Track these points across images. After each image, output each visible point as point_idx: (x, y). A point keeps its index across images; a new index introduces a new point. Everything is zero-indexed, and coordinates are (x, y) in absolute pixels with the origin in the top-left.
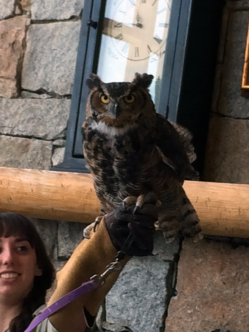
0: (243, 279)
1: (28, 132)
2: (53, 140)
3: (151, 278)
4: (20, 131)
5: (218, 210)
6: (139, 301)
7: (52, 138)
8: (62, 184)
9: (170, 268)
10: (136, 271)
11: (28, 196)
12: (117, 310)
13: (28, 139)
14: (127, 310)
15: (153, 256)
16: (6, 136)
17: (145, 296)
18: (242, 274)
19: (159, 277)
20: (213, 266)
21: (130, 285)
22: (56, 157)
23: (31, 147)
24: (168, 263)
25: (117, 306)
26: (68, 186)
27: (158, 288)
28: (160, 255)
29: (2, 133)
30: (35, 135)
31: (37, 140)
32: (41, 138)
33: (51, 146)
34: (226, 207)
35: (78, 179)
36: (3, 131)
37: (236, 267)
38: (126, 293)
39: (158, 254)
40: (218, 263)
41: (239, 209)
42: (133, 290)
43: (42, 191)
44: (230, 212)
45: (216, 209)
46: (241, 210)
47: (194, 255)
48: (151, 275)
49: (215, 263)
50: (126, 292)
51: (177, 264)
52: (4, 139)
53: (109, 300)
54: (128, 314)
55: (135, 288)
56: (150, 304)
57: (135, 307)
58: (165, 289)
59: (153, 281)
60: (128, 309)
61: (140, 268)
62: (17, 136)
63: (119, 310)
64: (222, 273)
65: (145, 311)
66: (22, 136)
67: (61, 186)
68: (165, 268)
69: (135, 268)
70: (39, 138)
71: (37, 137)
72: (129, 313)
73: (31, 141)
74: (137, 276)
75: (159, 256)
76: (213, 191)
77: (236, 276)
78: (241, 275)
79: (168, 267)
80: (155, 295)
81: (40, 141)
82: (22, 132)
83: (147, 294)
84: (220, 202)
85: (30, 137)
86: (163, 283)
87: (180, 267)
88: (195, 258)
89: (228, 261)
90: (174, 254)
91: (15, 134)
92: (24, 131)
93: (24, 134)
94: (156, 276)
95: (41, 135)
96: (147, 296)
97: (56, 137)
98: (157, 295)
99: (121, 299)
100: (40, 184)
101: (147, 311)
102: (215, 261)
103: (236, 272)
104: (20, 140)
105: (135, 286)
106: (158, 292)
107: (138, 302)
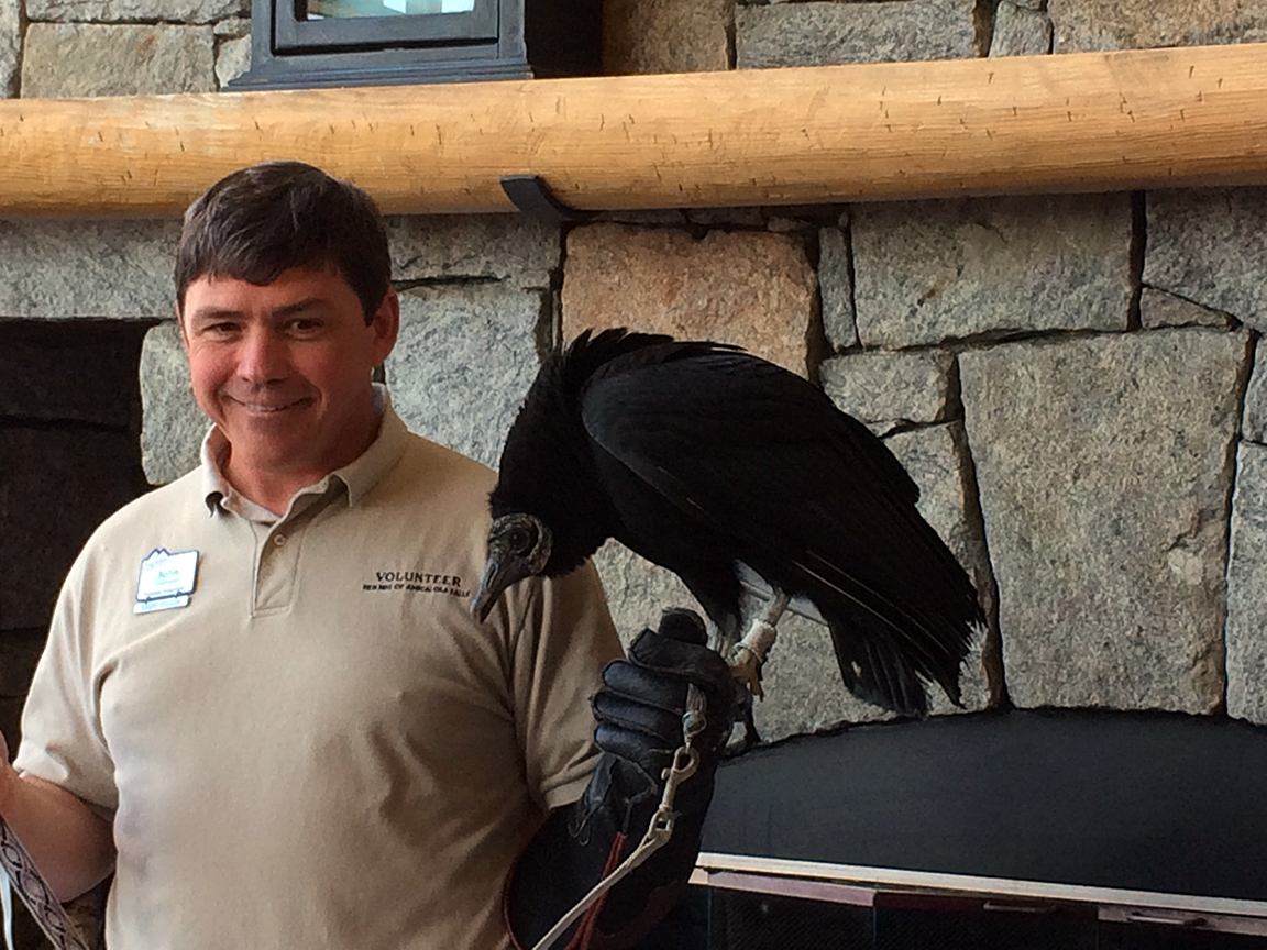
0: (726, 313)
1: (148, 10)
2: (213, 23)
3: (499, 337)
4: (125, 8)
5: (656, 143)
6: (476, 396)
7: (209, 18)
8: (256, 124)
9: (543, 306)
10: (459, 324)
11: (171, 162)
12: (422, 423)
13: (150, 27)
14: (448, 422)
15: (496, 284)
16: (92, 26)
17: (488, 380)
18: (723, 300)
19: (519, 331)
20: (648, 289)
21: (449, 360)
22: (225, 66)
23: (160, 44)
24: (537, 295)
25: (421, 413)
26: (273, 127)
27: (519, 358)
28: (513, 276)
29: (82, 18)
30: (166, 15)
31: (173, 27)
32: (183, 20)
33: (210, 38)
34: (676, 134)
35: (295, 107)
36: (83, 14)
37: (706, 285)
38: (440, 380)
39: (509, 276)
40: (662, 281)
41: (710, 136)
42: (456, 371)
43: (207, 145)
44: (687, 144)
45: (653, 140)
46: (713, 138)
47: (599, 268)
48: (497, 330)
49: (654, 282)
50: (437, 377)
51: (559, 295)
52: (87, 34)
53: (398, 402)
54: (450, 430)
55: (459, 366)
56: (503, 402)
57: (464, 412)
58: (537, 358)
59: (504, 342)
60: (450, 418)
61: (470, 316)
62: (120, 21)
63: (427, 424)
64: (673, 305)
65: (493, 418)
66: (134, 21)
67: (255, 127)
68: (532, 307)
69: (455, 315)
70: (178, 22)
71: (172, 18)
72: (451, 427)
73: (157, 30)
74: (464, 336)
75: (513, 280)
76: (640, 97)
77: (708, 307)
78: (722, 304)
79: (538, 304)
80: (514, 377)
81: (180, 27)
82: (132, 9)
83: (491, 376)
84: (661, 123)
85: (154, 22)
86: (530, 344)
87: (568, 301)
88: (602, 273)
89: (685, 274)
90: (549, 272)
91: (115, 17)
92: (137, 7)
93: (138, 15)
94: (510, 329)
95: (180, 13)
96: (492, 381)
97: (221, 15)
98: (518, 375)
99: (429, 396)
100: (198, 130)
101: (496, 418)
102: (654, 277)
103: (707, 296)
104: (129, 30)
105: (460, 362)
106: (520, 369)
107: (473, 398)
